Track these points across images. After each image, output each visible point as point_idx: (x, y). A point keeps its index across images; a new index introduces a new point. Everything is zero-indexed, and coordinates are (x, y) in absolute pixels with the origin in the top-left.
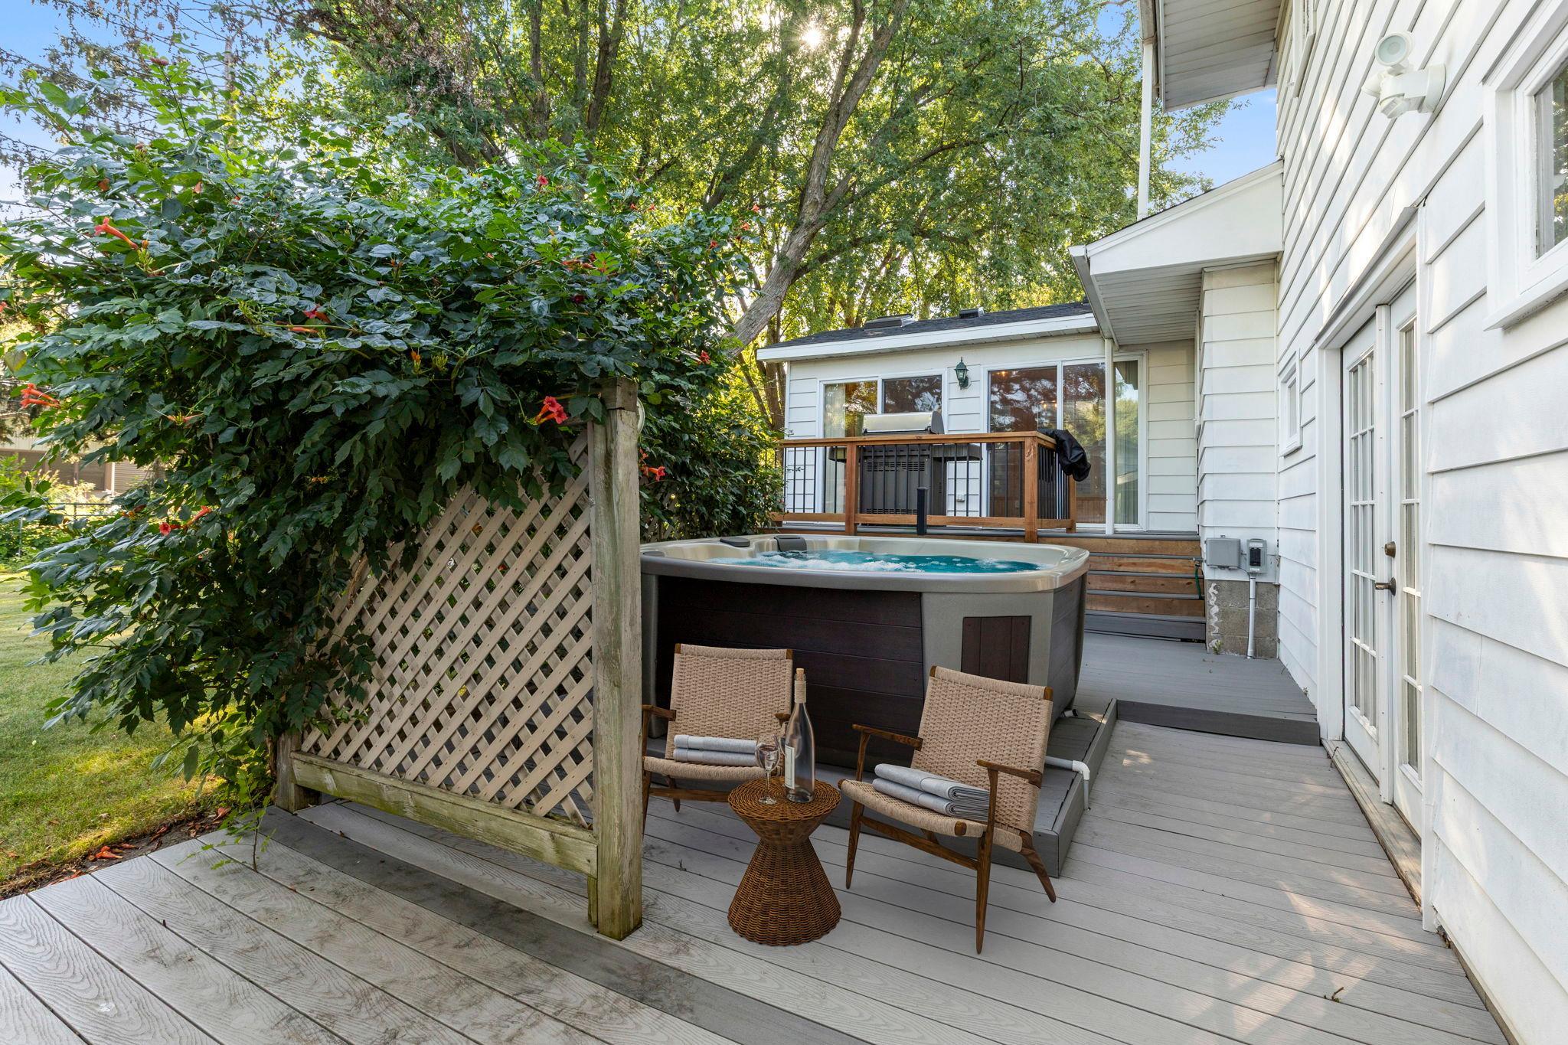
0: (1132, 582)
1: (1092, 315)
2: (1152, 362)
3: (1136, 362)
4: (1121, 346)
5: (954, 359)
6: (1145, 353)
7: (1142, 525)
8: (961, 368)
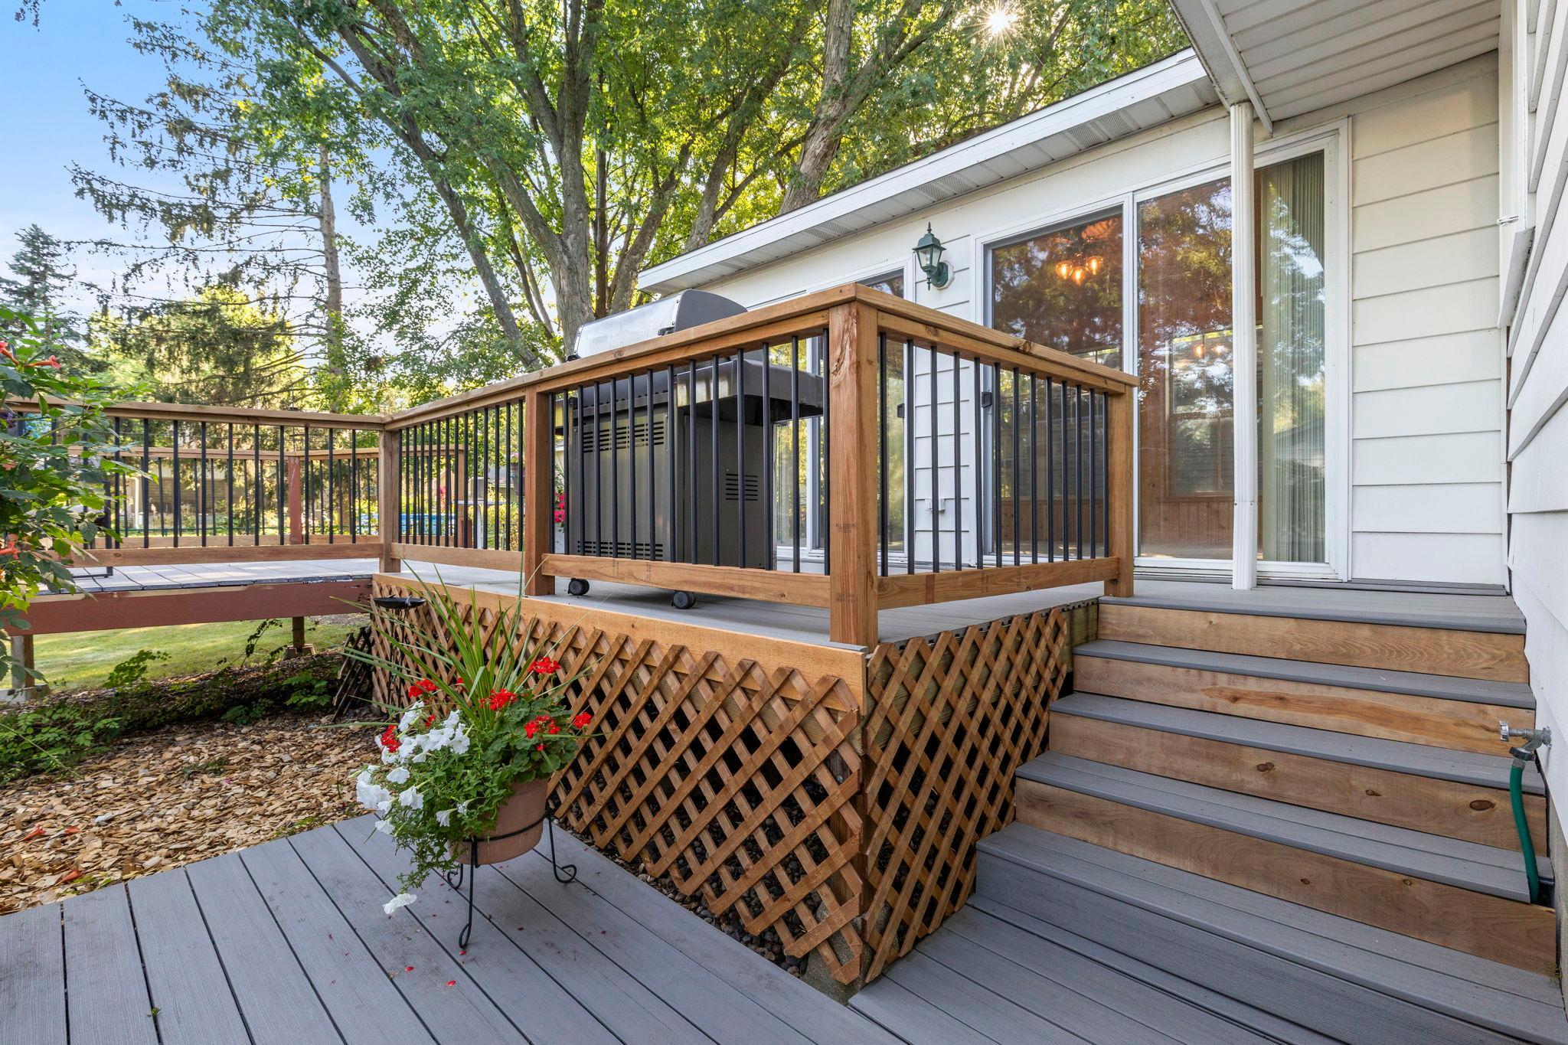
0: (1265, 768)
1: (1190, 52)
2: (1364, 147)
3: (1319, 156)
4: (1276, 124)
5: (916, 233)
6: (1344, 126)
7: (1336, 565)
8: (931, 245)
